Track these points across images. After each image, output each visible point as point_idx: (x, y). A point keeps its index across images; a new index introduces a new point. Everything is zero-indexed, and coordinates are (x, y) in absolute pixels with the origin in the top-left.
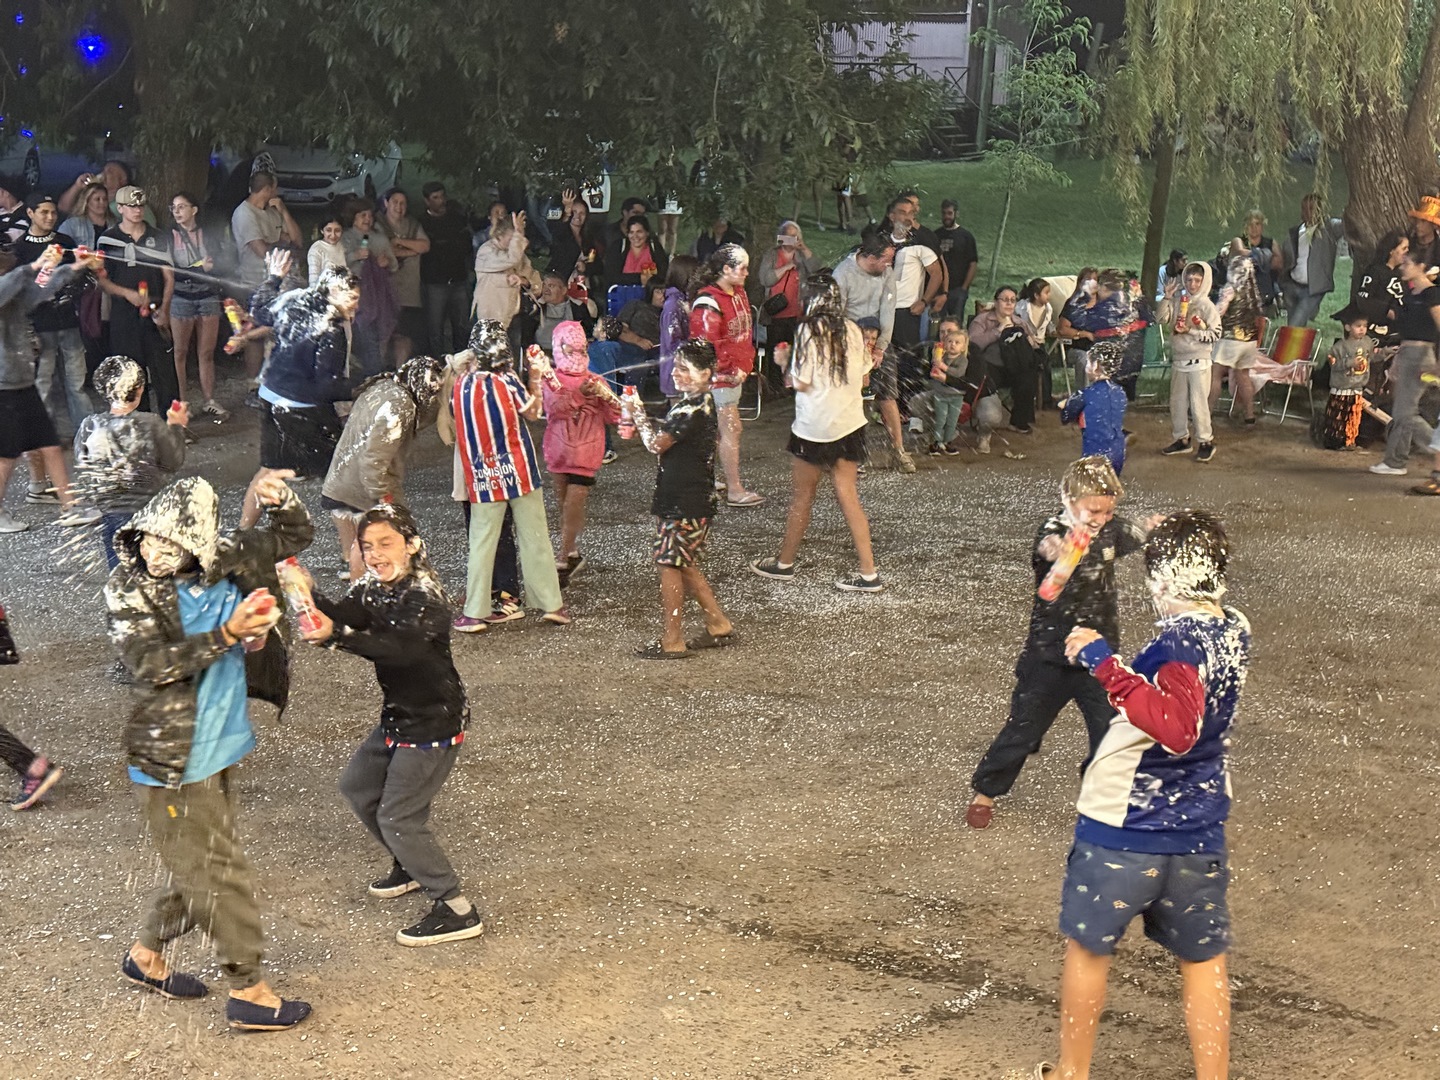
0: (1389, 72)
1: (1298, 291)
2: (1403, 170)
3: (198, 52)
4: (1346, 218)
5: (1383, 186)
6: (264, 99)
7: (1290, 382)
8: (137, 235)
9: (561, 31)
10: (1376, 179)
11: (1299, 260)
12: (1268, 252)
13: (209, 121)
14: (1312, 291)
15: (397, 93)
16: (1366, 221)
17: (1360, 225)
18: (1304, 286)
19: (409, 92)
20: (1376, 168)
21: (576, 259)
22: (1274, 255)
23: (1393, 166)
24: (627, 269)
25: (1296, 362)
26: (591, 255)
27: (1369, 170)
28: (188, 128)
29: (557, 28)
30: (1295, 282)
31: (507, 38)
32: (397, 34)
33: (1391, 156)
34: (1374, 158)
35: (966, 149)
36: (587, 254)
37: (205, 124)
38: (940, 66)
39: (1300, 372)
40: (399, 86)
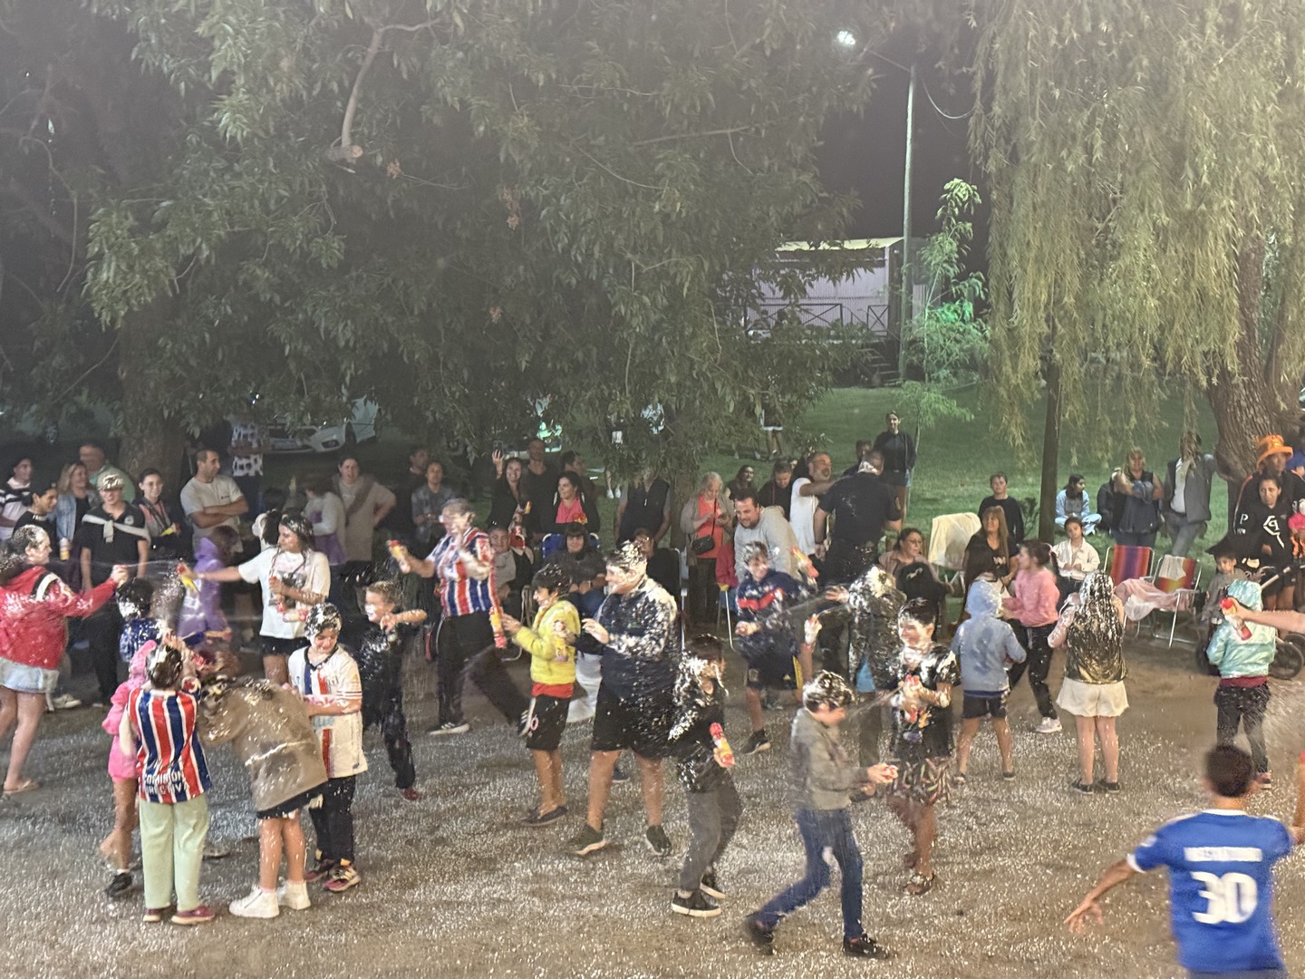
0: (1228, 348)
1: (1178, 519)
2: (1266, 411)
3: (169, 347)
4: (1217, 455)
5: (1249, 426)
6: (230, 383)
7: (1175, 610)
8: (117, 514)
9: (495, 315)
10: (1242, 420)
11: (1176, 492)
12: (1149, 485)
13: (180, 404)
14: (1190, 519)
15: (349, 372)
16: (1236, 458)
17: (1231, 462)
18: (1183, 515)
19: (360, 372)
20: (1241, 410)
21: (514, 511)
22: (1155, 487)
23: (1257, 408)
24: (560, 520)
25: (1179, 590)
26: (528, 507)
27: (1235, 412)
28: (162, 410)
29: (492, 312)
30: (1173, 511)
31: (448, 321)
32: (340, 329)
33: (1254, 399)
34: (1239, 401)
35: (889, 377)
36: (523, 506)
37: (177, 408)
38: (864, 305)
39: (1182, 600)
40: (350, 368)
